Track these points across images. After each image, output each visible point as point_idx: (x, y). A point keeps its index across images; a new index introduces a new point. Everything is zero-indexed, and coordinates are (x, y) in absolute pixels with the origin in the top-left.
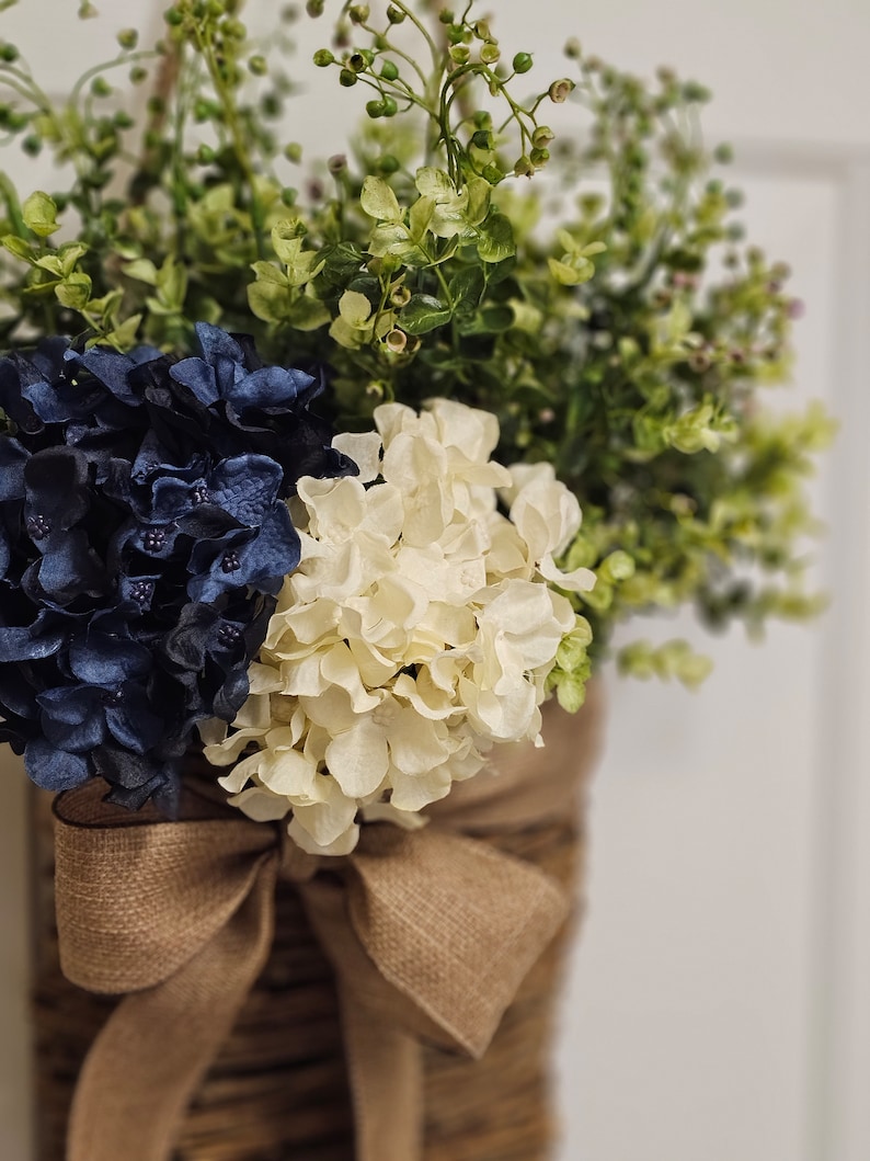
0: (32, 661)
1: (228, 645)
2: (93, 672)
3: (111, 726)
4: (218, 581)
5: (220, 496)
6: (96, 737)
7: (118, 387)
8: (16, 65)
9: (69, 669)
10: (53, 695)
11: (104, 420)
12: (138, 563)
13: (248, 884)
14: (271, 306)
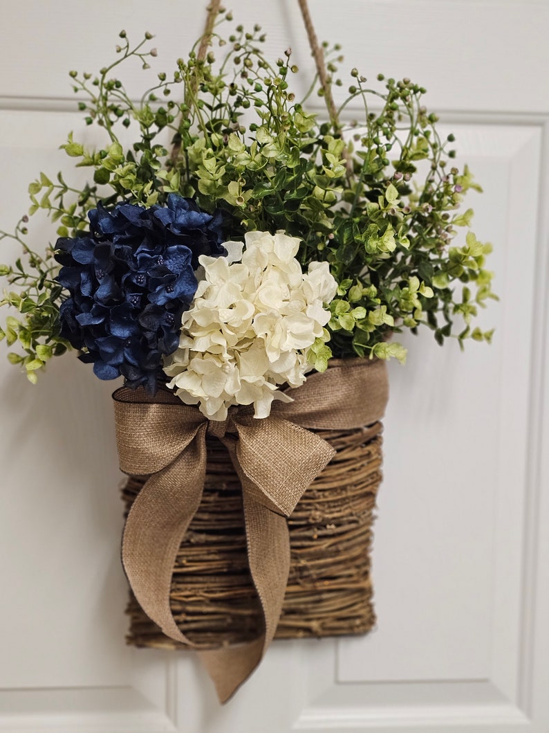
0: (92, 325)
1: (169, 323)
2: (120, 332)
3: (126, 355)
4: (165, 297)
5: (167, 262)
6: (121, 360)
7: (133, 219)
8: (120, 89)
9: (110, 331)
10: (100, 340)
11: (128, 232)
12: (135, 288)
13: (194, 435)
14: (208, 188)
